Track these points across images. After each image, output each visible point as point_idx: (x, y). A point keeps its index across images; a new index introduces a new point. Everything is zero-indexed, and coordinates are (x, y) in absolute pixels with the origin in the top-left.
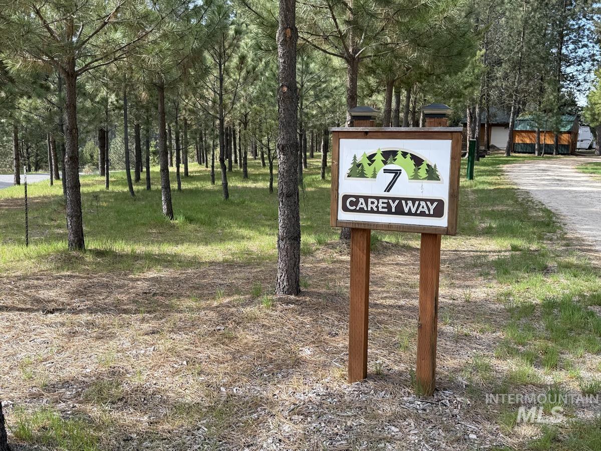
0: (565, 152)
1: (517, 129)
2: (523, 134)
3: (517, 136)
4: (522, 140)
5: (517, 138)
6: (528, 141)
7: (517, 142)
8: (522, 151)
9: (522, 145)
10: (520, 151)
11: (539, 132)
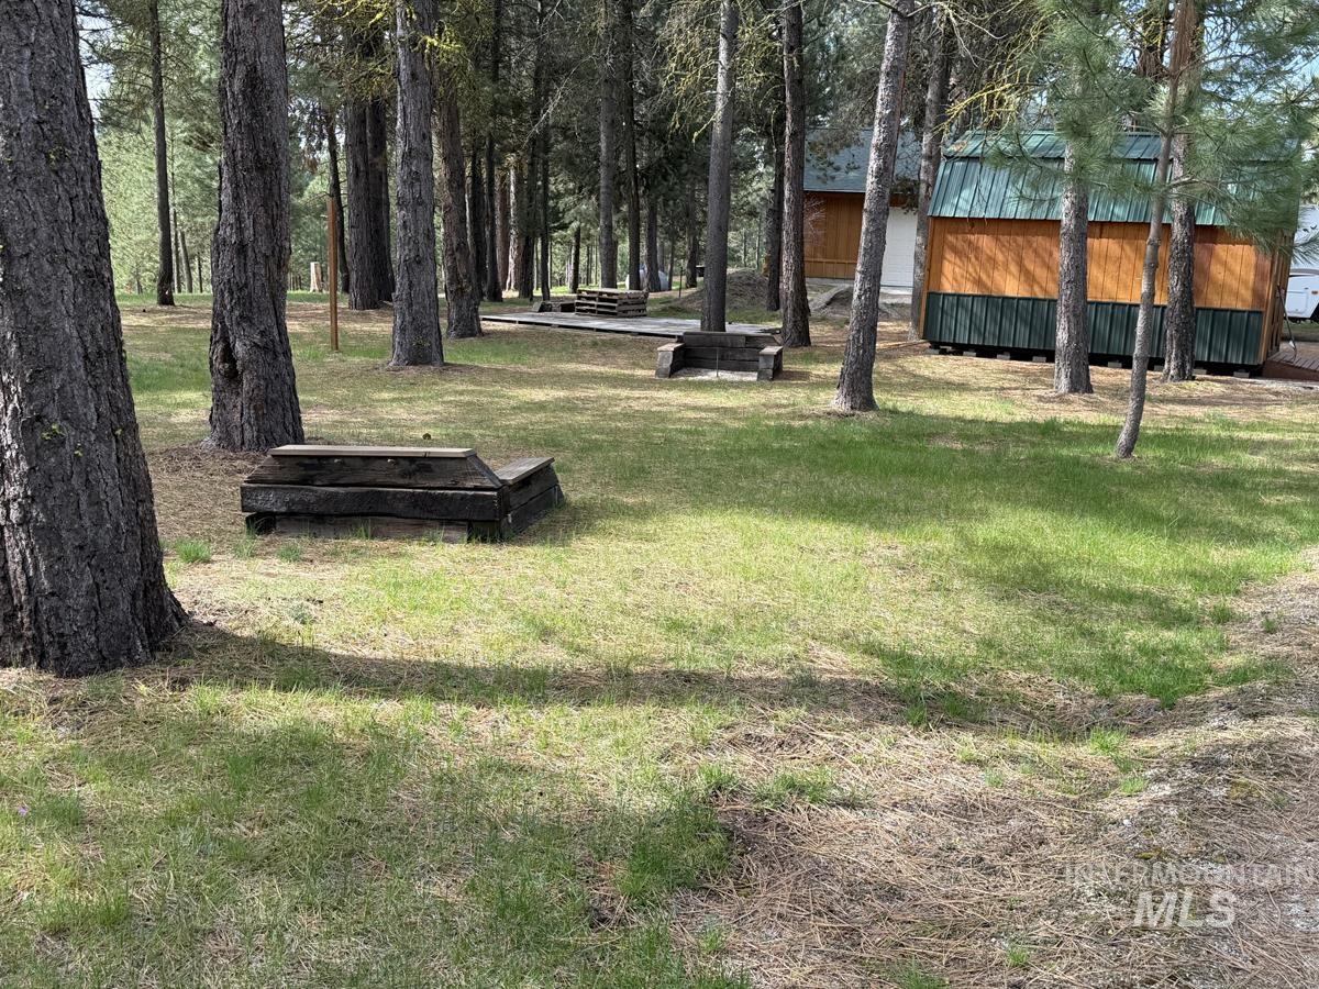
0: (1234, 359)
1: (948, 212)
2: (985, 242)
3: (949, 255)
4: (978, 282)
5: (947, 268)
6: (1012, 287)
7: (948, 288)
8: (975, 341)
9: (978, 308)
10: (963, 339)
11: (1088, 228)
